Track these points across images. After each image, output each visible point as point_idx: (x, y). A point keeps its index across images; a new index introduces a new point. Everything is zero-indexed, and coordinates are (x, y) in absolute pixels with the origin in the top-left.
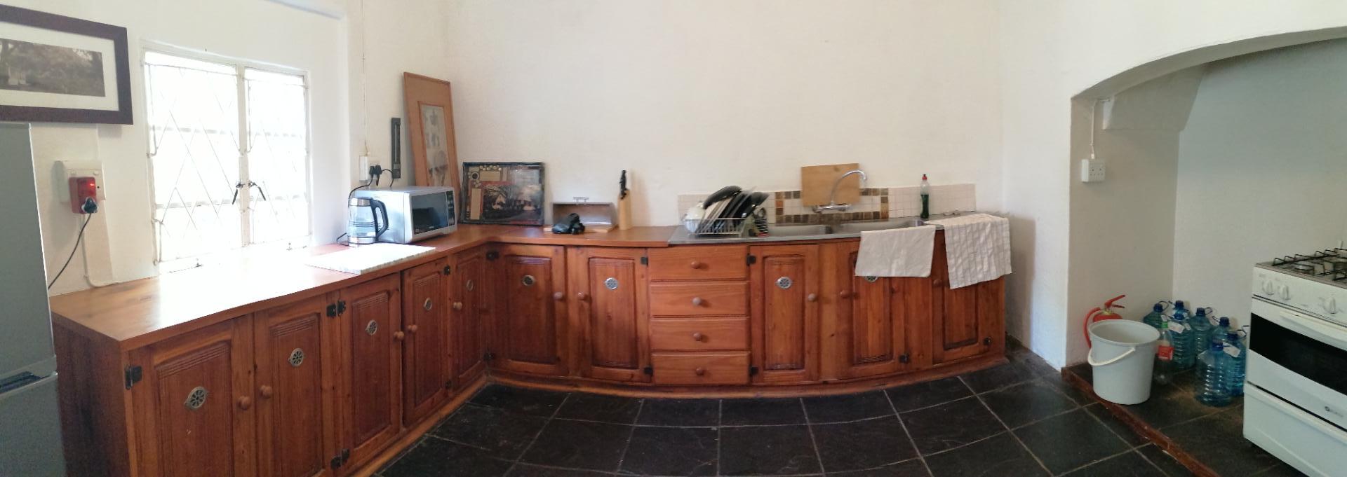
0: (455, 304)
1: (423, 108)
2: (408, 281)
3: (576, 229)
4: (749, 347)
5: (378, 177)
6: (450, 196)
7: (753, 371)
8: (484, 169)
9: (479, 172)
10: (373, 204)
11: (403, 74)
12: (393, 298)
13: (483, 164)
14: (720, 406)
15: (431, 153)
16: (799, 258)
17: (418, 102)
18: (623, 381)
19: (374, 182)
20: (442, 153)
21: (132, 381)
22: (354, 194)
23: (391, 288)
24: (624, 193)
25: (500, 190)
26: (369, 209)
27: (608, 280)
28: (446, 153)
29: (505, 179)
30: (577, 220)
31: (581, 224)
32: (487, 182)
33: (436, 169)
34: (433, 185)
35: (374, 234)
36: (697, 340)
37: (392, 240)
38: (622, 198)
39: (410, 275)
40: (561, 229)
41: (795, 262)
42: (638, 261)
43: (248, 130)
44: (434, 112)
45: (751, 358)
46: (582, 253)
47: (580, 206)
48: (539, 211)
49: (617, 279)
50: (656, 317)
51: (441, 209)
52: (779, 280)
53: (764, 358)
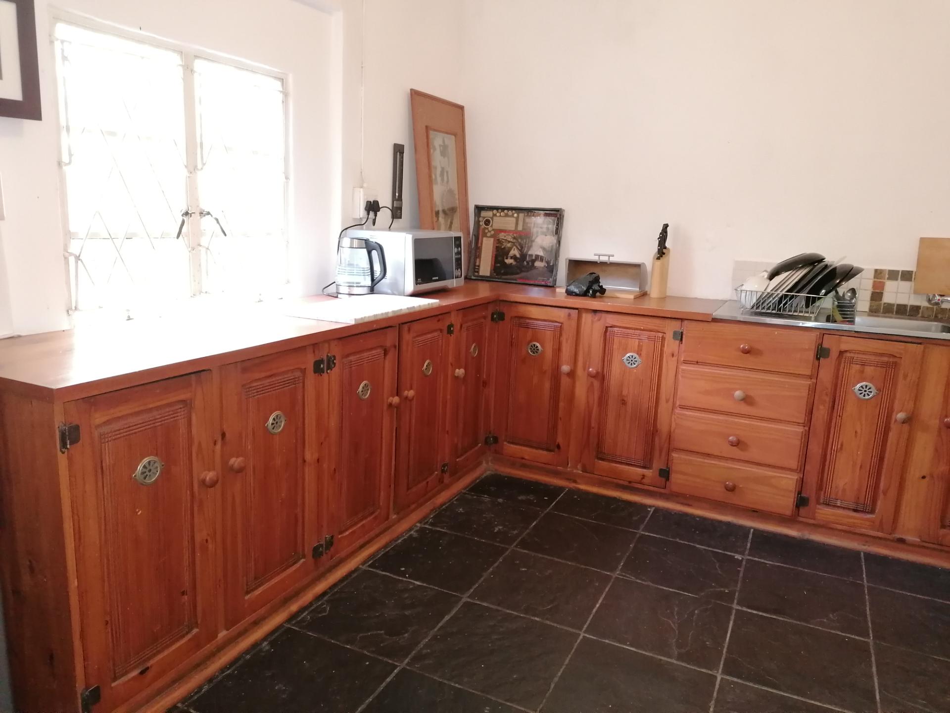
0: (457, 370)
1: (432, 133)
2: (407, 337)
3: (595, 292)
4: (802, 469)
5: (376, 215)
6: (458, 243)
7: (801, 502)
8: (498, 214)
9: (492, 218)
10: (369, 247)
11: (409, 91)
12: (389, 357)
13: (497, 208)
14: (751, 536)
15: (438, 190)
16: (891, 360)
17: (427, 127)
18: (630, 482)
19: (370, 221)
20: (451, 192)
21: (68, 442)
22: (346, 233)
23: (388, 344)
24: (662, 251)
25: (514, 241)
26: (365, 251)
27: (628, 355)
28: (456, 192)
29: (520, 228)
30: (597, 280)
31: (601, 287)
32: (501, 231)
33: (444, 212)
34: (439, 229)
35: (368, 282)
36: (732, 445)
37: (389, 291)
38: (658, 258)
39: (409, 330)
40: (576, 290)
41: (885, 365)
42: (669, 336)
43: (198, 141)
44: (444, 142)
45: (802, 482)
46: (599, 320)
47: (603, 264)
48: (551, 269)
49: (640, 355)
50: (682, 407)
51: (446, 257)
52: (858, 386)
53: (820, 486)
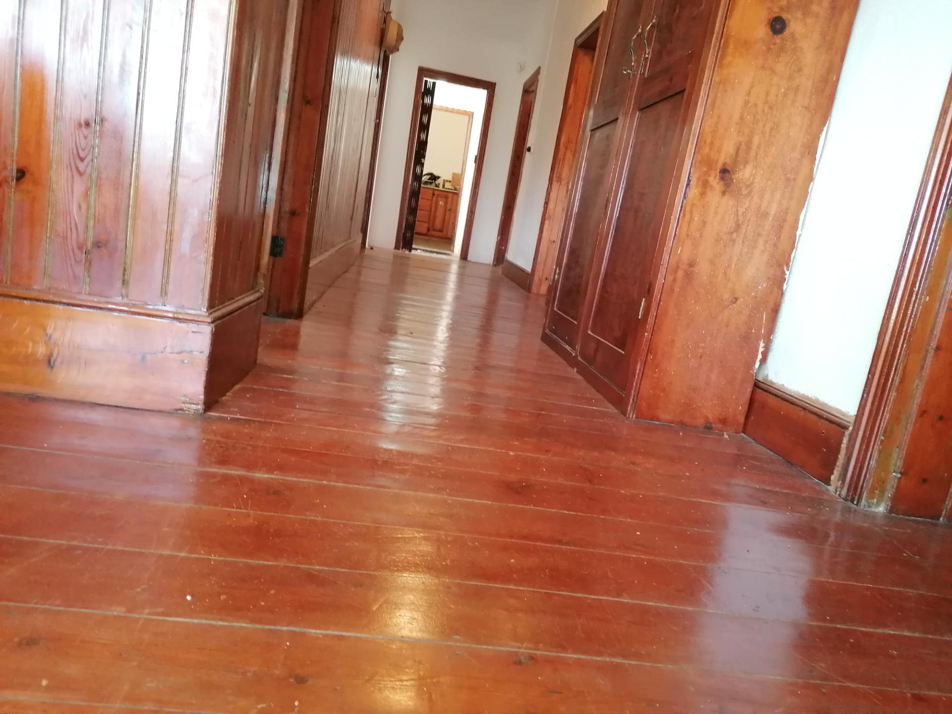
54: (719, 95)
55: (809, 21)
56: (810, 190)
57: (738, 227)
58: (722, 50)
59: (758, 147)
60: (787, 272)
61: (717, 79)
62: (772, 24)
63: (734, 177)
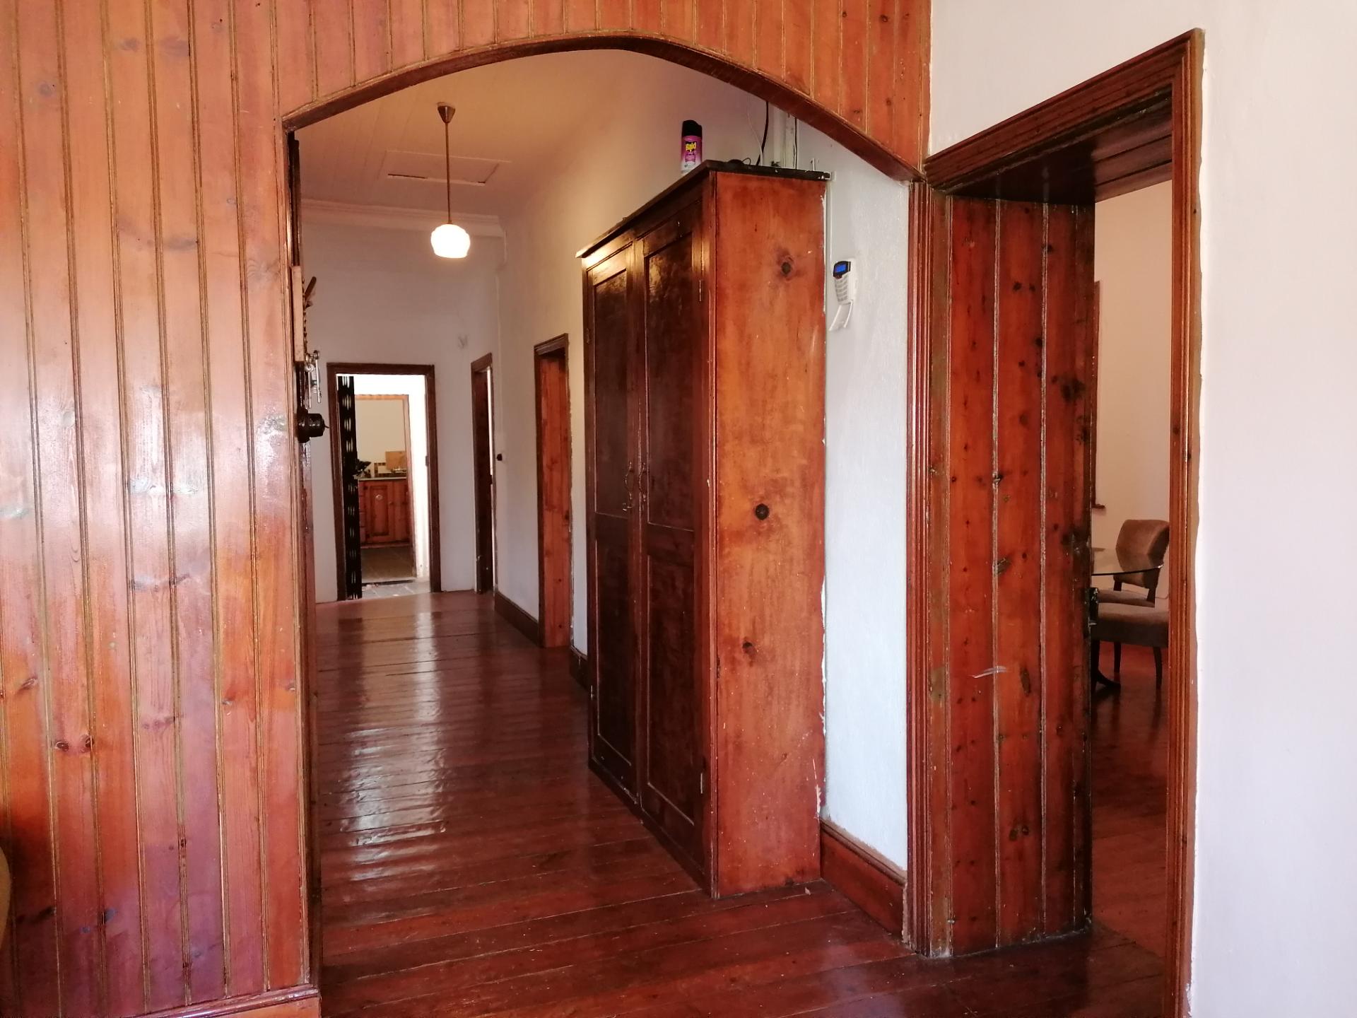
54: (726, 582)
55: (787, 501)
56: (824, 641)
57: (771, 689)
58: (720, 543)
59: (771, 616)
60: (823, 718)
61: (721, 569)
62: (756, 512)
63: (756, 647)
